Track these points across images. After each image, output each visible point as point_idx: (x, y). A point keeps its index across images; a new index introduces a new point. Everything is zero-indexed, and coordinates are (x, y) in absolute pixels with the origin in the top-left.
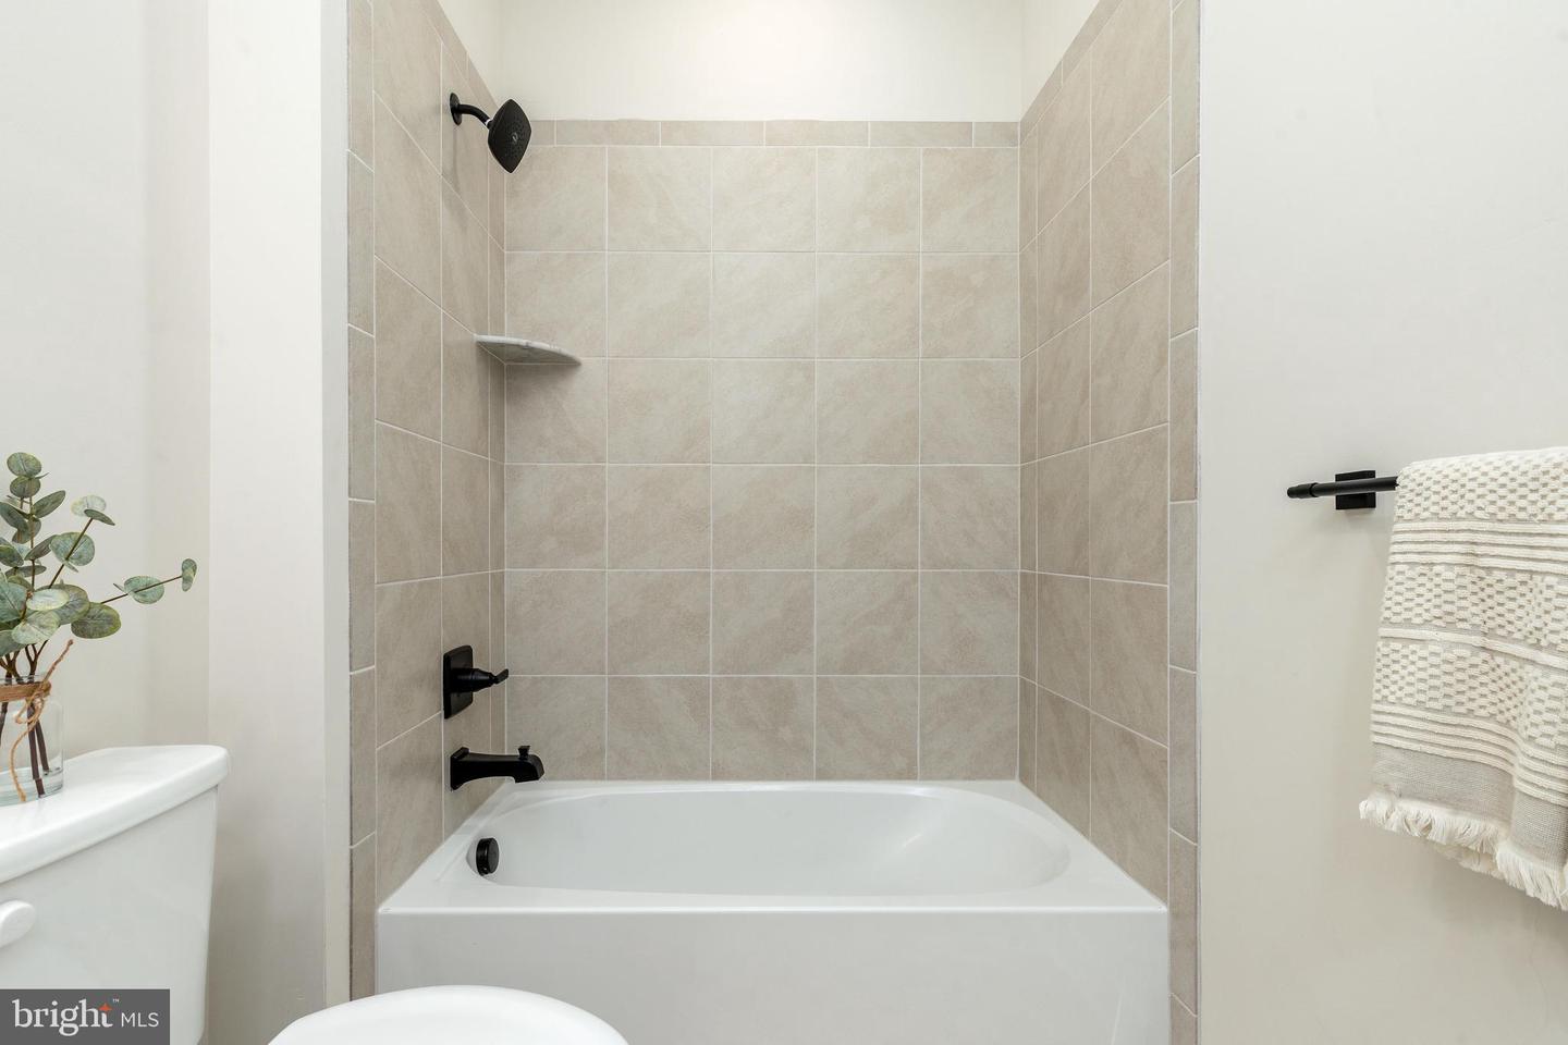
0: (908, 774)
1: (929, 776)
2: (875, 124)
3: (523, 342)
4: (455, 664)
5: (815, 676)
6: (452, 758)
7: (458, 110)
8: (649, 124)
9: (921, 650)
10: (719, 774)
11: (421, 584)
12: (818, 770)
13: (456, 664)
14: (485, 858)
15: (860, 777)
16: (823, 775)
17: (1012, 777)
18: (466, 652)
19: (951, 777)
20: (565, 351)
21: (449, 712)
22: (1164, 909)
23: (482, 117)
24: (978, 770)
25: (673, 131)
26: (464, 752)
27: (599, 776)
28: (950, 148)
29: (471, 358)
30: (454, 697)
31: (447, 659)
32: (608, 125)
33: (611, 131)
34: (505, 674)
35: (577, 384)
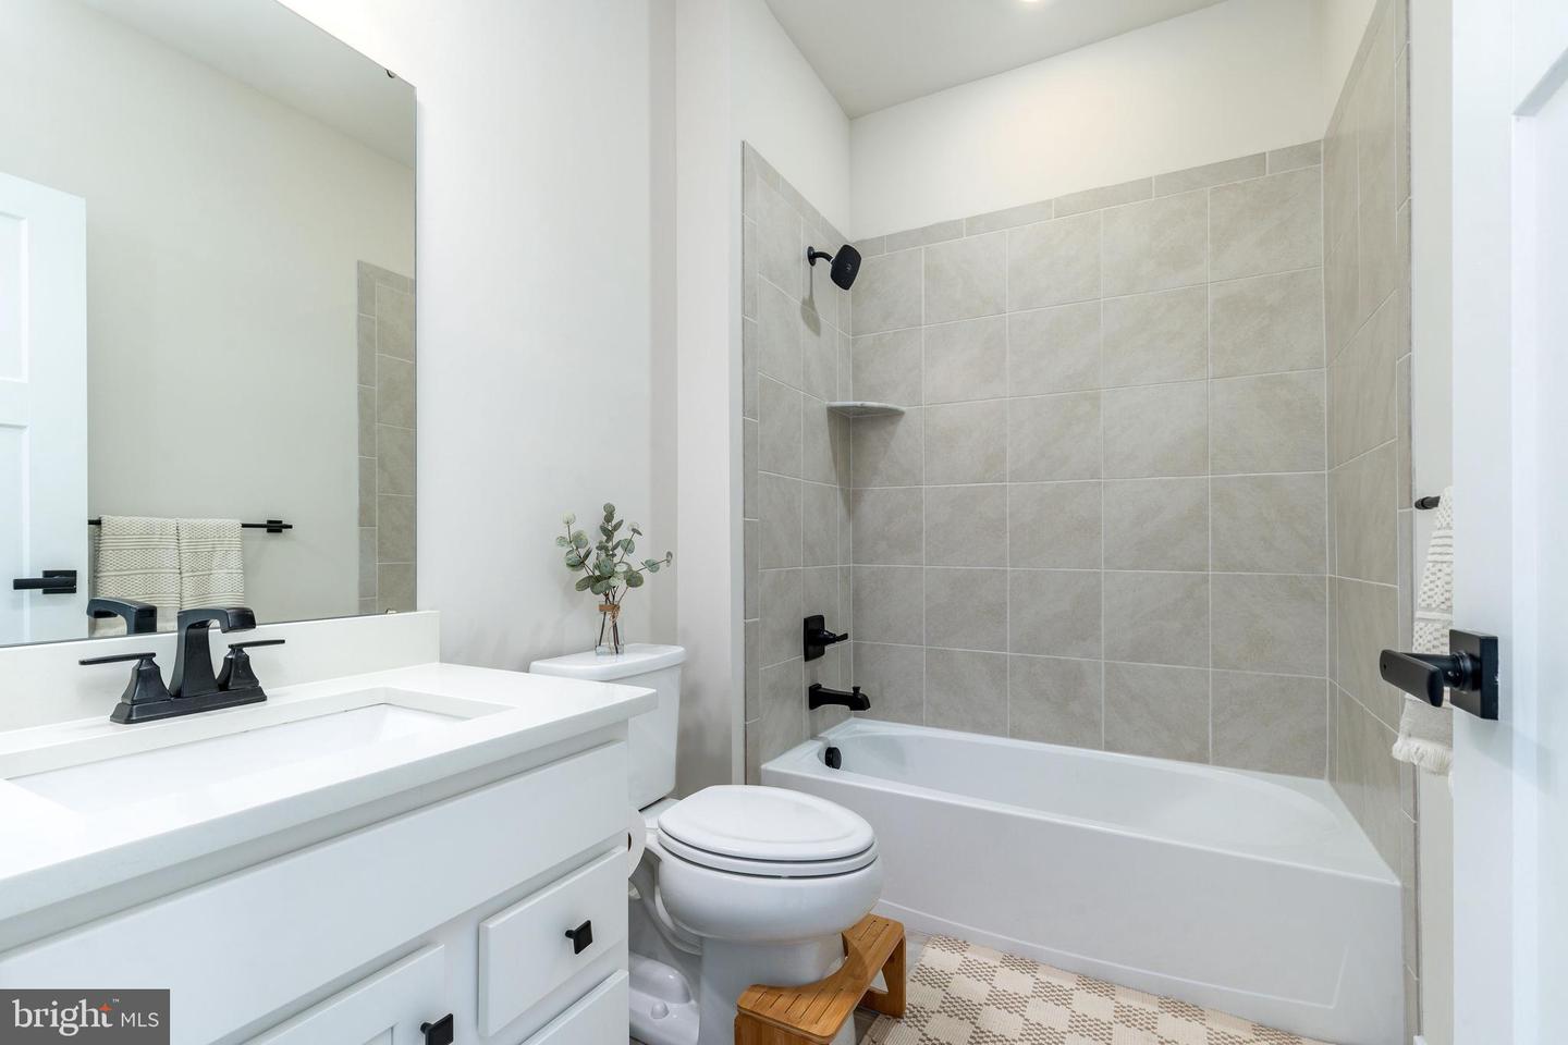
0: (1200, 757)
1: (1221, 762)
2: (1158, 177)
3: (859, 403)
4: (811, 626)
5: (1103, 662)
6: (810, 688)
7: (813, 257)
8: (956, 223)
9: (1213, 646)
10: (1016, 734)
11: (788, 572)
12: (1106, 742)
13: (813, 626)
14: (832, 758)
15: (1149, 754)
16: (1110, 747)
17: (1321, 777)
18: (820, 619)
19: (1245, 767)
20: (890, 405)
21: (808, 658)
22: (1398, 883)
23: (828, 257)
24: (1278, 762)
25: (975, 224)
26: (819, 686)
27: (919, 722)
28: (1240, 182)
29: (823, 418)
30: (811, 648)
31: (807, 621)
32: (924, 230)
33: (927, 234)
34: (845, 637)
35: (901, 428)
